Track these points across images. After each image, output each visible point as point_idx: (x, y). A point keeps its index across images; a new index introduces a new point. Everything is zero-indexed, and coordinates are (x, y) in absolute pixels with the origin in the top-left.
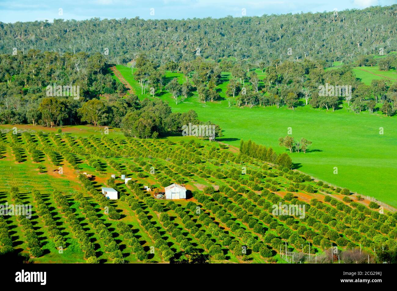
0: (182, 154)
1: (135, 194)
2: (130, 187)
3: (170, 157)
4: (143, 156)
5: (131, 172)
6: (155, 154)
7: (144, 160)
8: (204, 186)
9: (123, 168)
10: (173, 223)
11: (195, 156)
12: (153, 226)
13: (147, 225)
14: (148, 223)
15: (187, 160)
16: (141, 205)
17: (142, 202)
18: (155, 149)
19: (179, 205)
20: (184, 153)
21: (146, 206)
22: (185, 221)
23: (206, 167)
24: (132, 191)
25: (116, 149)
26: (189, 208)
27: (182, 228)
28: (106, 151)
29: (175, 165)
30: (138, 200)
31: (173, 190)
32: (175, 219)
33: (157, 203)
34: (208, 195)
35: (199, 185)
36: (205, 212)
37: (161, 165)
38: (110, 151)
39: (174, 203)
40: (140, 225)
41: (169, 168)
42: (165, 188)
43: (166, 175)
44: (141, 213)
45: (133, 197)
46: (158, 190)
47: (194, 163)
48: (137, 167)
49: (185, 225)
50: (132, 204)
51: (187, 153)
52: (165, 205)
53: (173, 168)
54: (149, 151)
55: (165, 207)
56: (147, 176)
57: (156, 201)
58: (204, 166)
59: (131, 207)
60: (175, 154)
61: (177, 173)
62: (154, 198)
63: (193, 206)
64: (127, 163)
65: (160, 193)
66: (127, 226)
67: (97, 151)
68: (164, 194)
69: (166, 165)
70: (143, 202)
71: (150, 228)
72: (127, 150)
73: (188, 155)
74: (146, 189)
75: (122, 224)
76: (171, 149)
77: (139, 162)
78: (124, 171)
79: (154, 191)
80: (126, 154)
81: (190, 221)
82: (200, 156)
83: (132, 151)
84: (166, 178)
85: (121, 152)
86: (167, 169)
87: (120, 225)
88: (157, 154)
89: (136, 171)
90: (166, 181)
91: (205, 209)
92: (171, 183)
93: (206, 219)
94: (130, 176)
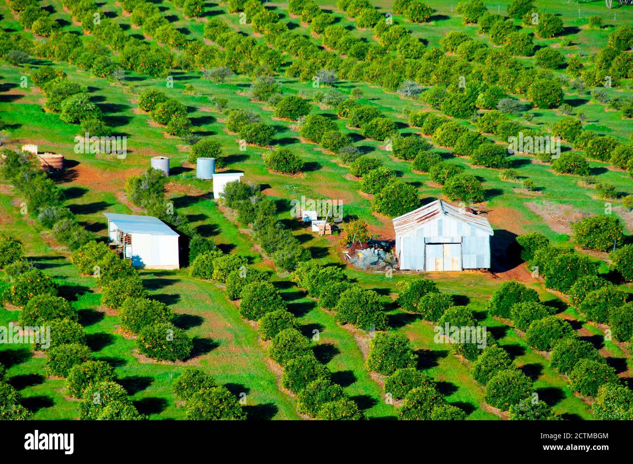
0: (476, 66)
1: (259, 247)
2: (233, 215)
3: (417, 79)
4: (297, 74)
5: (243, 147)
6: (349, 66)
7: (301, 90)
8: (576, 214)
9: (204, 128)
10: (429, 382)
11: (534, 73)
12: (340, 394)
13: (312, 385)
14: (318, 380)
15: (499, 94)
16: (286, 297)
17: (287, 284)
18: (352, 42)
19: (461, 300)
20: (482, 59)
21: (308, 299)
22: (487, 372)
23: (584, 124)
24: (243, 230)
25: (171, 41)
26: (502, 310)
27: (475, 403)
28: (128, 48)
29: (440, 115)
30: (270, 273)
31: (430, 229)
32: (441, 361)
33: (356, 289)
34: (593, 256)
35: (554, 205)
36: (580, 333)
37: (376, 114)
38: (144, 47)
39: (436, 290)
40: (281, 385)
41: (412, 129)
42: (396, 221)
43: (398, 163)
44: (286, 334)
45: (250, 260)
46: (364, 228)
47: (529, 107)
48: (268, 123)
49: (485, 389)
50: (246, 293)
51: (498, 60)
52: (394, 297)
53: (431, 131)
54: (321, 48)
55: (395, 305)
56: (311, 167)
57: (354, 281)
58: (577, 119)
59: (239, 302)
60: (441, 66)
61: (450, 150)
62: (343, 267)
63: (524, 305)
64: (223, 105)
65: (370, 244)
66: (219, 389)
67: (86, 45)
68: (390, 246)
69: (400, 117)
70: (295, 284)
71: (326, 400)
72: (223, 42)
73: (502, 71)
74: (308, 224)
75: (197, 381)
76: (425, 42)
77: (278, 100)
78: (210, 138)
79: (345, 235)
80: (219, 64)
81: (510, 373)
82: (557, 74)
83: (245, 50)
84: (399, 174)
85: (194, 51)
86: (404, 135)
87: (190, 385)
88: (360, 63)
89: (262, 142)
90: (401, 186)
91: (581, 317)
92: (421, 197)
93: (585, 363)
94: (236, 165)
